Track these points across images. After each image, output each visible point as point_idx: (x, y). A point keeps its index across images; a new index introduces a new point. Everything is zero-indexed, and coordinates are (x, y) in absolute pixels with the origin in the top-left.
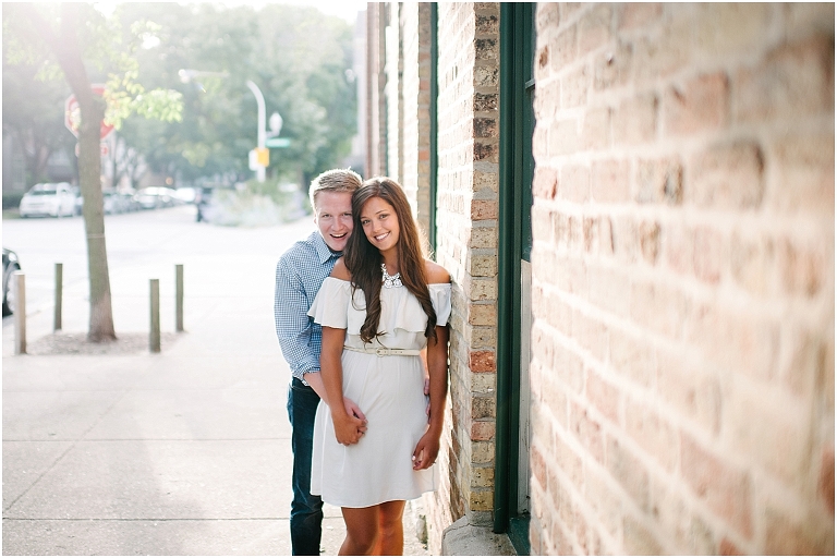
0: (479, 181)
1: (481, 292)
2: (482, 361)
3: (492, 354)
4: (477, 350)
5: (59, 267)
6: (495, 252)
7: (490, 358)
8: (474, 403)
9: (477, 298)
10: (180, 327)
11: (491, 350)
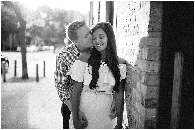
0: (153, 12)
1: (152, 68)
2: (151, 103)
3: (155, 99)
4: (148, 97)
5: (16, 61)
6: (159, 48)
7: (155, 101)
8: (146, 123)
9: (150, 71)
10: (45, 75)
11: (155, 97)
